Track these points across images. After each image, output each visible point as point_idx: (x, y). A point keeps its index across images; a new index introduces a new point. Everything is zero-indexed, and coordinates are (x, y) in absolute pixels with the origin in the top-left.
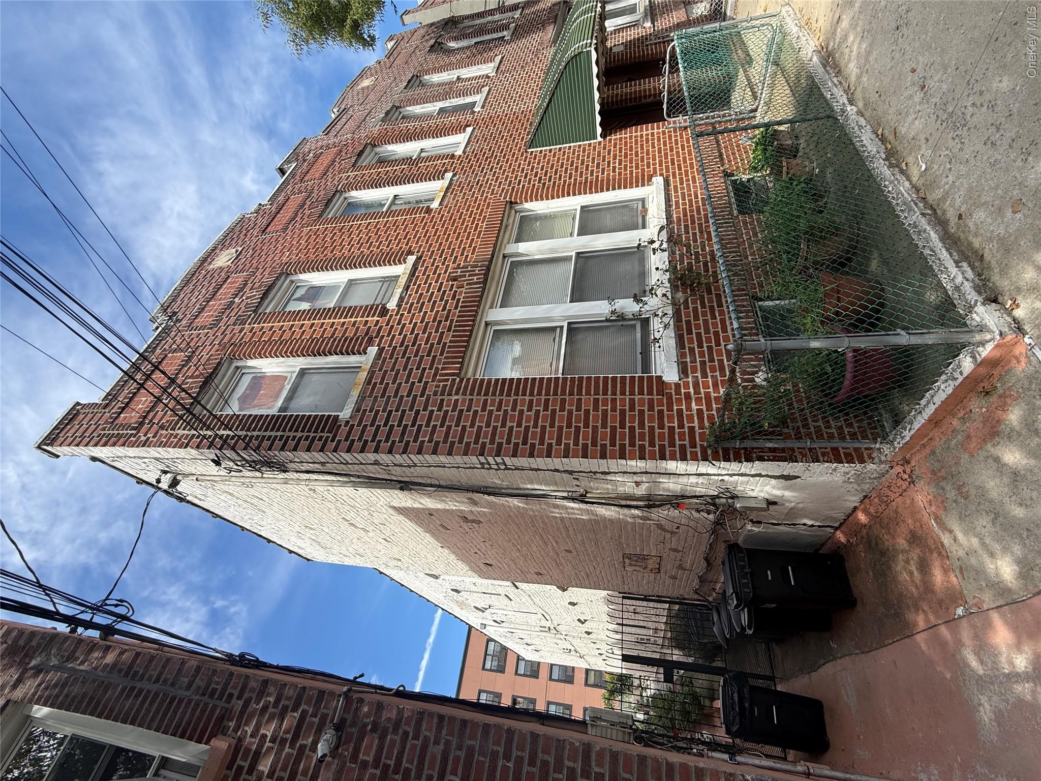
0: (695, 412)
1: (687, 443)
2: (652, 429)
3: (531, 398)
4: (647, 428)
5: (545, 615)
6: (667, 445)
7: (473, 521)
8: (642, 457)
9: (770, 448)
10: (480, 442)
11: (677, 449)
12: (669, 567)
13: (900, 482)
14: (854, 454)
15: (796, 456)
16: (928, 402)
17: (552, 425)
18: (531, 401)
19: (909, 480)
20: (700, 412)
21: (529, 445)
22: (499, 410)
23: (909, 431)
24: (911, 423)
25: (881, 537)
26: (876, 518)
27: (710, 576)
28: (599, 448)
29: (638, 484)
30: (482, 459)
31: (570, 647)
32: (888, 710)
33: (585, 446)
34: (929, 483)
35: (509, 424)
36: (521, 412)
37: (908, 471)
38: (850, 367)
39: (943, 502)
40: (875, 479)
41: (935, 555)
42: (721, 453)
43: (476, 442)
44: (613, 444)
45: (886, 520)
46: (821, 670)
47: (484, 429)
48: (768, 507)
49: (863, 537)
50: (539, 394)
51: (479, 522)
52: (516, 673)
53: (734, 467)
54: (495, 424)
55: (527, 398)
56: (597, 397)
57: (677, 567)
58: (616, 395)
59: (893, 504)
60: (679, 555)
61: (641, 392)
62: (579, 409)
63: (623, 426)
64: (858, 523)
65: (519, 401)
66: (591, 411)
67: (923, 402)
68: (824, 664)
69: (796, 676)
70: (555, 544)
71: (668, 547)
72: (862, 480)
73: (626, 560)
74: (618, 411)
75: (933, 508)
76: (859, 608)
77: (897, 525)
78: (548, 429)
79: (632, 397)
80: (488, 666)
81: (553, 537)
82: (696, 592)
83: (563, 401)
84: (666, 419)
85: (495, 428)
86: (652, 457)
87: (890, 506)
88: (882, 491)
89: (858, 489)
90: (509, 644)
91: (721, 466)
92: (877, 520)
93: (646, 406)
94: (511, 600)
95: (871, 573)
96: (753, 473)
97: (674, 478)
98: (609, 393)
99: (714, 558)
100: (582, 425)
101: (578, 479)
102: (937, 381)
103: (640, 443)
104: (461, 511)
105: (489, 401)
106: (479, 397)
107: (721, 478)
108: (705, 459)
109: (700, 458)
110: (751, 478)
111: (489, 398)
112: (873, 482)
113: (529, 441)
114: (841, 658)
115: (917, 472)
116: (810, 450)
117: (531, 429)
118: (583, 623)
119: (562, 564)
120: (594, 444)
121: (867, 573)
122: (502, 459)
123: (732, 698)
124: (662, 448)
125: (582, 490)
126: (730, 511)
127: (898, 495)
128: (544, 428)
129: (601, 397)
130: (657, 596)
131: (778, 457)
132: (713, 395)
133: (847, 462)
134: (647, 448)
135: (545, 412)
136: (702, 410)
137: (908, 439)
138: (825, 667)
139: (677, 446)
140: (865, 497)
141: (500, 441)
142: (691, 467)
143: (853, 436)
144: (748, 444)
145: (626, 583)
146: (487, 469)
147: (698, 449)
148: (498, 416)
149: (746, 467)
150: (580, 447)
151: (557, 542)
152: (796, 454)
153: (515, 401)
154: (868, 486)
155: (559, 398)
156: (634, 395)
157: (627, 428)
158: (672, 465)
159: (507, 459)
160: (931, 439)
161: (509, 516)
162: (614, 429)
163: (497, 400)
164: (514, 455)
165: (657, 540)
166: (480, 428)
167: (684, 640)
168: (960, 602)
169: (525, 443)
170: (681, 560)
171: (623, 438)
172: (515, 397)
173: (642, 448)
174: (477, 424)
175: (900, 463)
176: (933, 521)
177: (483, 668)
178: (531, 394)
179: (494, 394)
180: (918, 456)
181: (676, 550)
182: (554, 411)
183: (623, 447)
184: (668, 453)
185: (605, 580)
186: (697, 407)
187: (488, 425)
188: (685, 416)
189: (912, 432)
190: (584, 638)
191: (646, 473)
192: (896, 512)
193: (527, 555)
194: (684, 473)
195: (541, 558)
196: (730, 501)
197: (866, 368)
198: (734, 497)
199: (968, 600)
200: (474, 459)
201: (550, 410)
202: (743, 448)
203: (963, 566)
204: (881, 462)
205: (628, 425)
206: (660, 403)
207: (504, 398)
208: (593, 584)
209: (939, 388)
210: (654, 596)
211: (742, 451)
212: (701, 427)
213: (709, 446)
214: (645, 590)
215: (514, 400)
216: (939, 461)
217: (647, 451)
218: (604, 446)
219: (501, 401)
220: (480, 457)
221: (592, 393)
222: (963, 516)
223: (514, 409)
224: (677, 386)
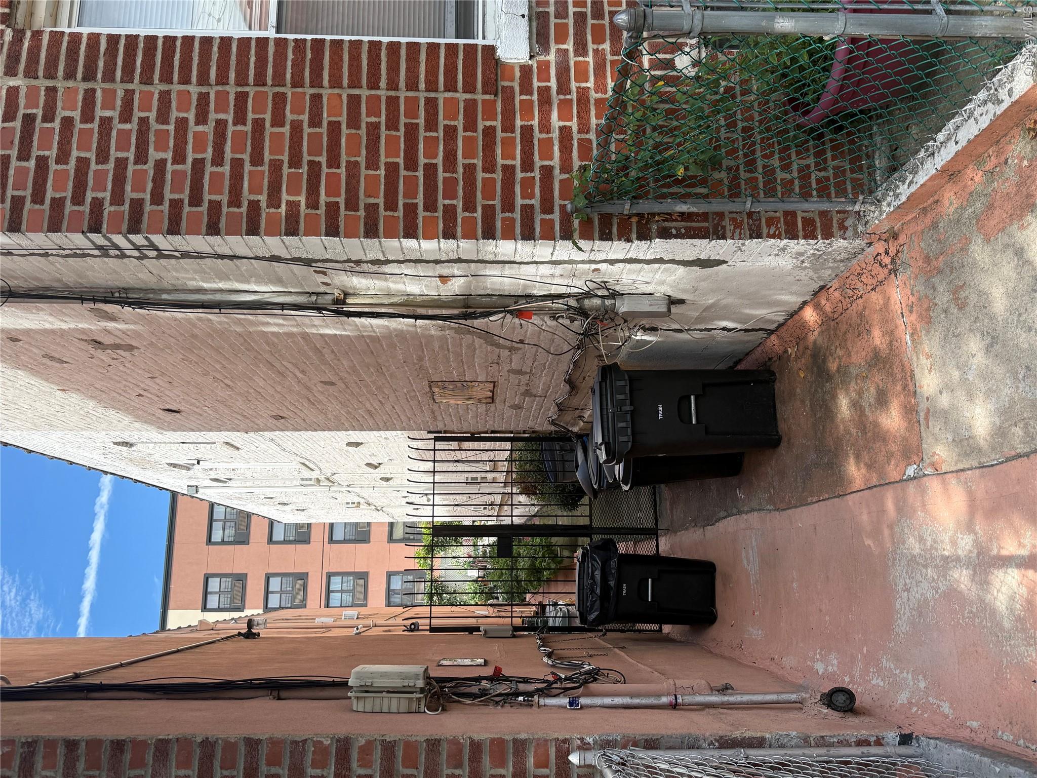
0: (555, 135)
1: (535, 202)
2: (470, 170)
3: (204, 89)
4: (461, 170)
5: (307, 463)
6: (498, 208)
7: (116, 347)
8: (449, 234)
9: (682, 214)
10: (88, 199)
11: (517, 215)
12: (509, 393)
13: (877, 269)
14: (818, 220)
15: (724, 227)
16: (949, 138)
17: (257, 159)
18: (203, 99)
19: (890, 267)
20: (565, 132)
21: (206, 205)
22: (126, 117)
23: (909, 186)
24: (915, 171)
25: (833, 351)
26: (830, 322)
27: (575, 402)
28: (362, 213)
29: (444, 278)
30: (98, 239)
31: (356, 500)
32: (795, 585)
33: (332, 209)
34: (916, 277)
35: (154, 155)
36: (182, 124)
37: (892, 251)
38: (837, 70)
39: (929, 309)
40: (842, 261)
41: (899, 388)
42: (596, 222)
43: (78, 199)
44: (391, 205)
45: (843, 327)
46: (721, 525)
47: (93, 166)
48: (669, 310)
49: (807, 348)
50: (222, 79)
51: (130, 348)
52: (270, 540)
53: (617, 249)
54: (120, 155)
55: (194, 89)
56: (356, 92)
57: (522, 394)
58: (396, 89)
59: (860, 302)
60: (524, 379)
61: (451, 86)
62: (315, 121)
63: (411, 164)
64: (803, 326)
65: (174, 96)
66: (344, 126)
67: (941, 136)
68: (725, 518)
69: (687, 529)
70: (300, 375)
71: (506, 369)
72: (823, 264)
73: (436, 390)
74: (402, 129)
75: (914, 317)
76: (782, 449)
77: (859, 335)
78: (247, 167)
79: (432, 95)
80: (217, 536)
81: (296, 365)
82: (553, 423)
83: (279, 100)
84: (499, 151)
85: (121, 164)
86: (469, 235)
87: (854, 304)
88: (848, 281)
89: (815, 276)
90: (249, 508)
91: (595, 248)
92: (832, 323)
93: (461, 117)
94: (238, 449)
95: (808, 403)
96: (649, 257)
97: (510, 268)
98: (383, 83)
99: (581, 379)
100: (323, 159)
101: (325, 273)
102: (970, 100)
103: (447, 202)
104: (83, 331)
105: (99, 94)
106: (71, 84)
107: (594, 266)
108: (567, 235)
109: (558, 234)
110: (646, 266)
111: (99, 87)
112: (838, 267)
113: (207, 197)
114: (747, 512)
115: (904, 256)
116: (750, 215)
117: (209, 169)
118: (376, 467)
119: (320, 402)
120: (351, 204)
121: (803, 402)
122: (146, 238)
123: (593, 577)
124: (489, 213)
125: (337, 293)
126: (608, 316)
127: (869, 288)
128: (237, 165)
129: (364, 93)
130: (493, 432)
131: (695, 229)
132: (594, 95)
133: (805, 238)
134: (461, 214)
135: (240, 128)
136: (569, 129)
137: (903, 198)
138: (725, 521)
139: (518, 209)
140: (822, 288)
141: (135, 195)
142: (543, 250)
143: (824, 192)
144: (645, 206)
145: (440, 418)
146: (116, 257)
147: (556, 216)
148: (124, 136)
149: (639, 249)
150: (322, 210)
151: (303, 372)
152: (726, 222)
153: (165, 98)
154: (829, 272)
155: (270, 91)
156: (436, 90)
157: (421, 169)
158: (505, 248)
159: (157, 239)
160: (937, 201)
161: (194, 336)
162: (392, 169)
163: (120, 94)
164: (174, 229)
165: (486, 361)
166: (83, 163)
167: (536, 482)
168: (915, 458)
169: (196, 200)
170: (527, 385)
171: (411, 192)
172: (164, 87)
173: (450, 212)
174: (75, 153)
175: (884, 236)
176: (908, 337)
177: (209, 541)
178: (203, 80)
179: (109, 76)
180: (913, 228)
181: (519, 372)
182: (259, 125)
183: (411, 209)
184: (499, 224)
185: (403, 417)
186: (562, 124)
187: (102, 157)
188: (536, 142)
189: (914, 188)
190: (381, 487)
191: (459, 261)
192: (861, 315)
193: (248, 392)
194: (529, 260)
195: (277, 396)
196: (608, 302)
197: (864, 73)
198: (614, 295)
199: (925, 457)
200: (78, 240)
201: (249, 123)
202: (638, 215)
203: (931, 410)
204: (856, 235)
205: (422, 160)
206: (490, 114)
207: (135, 86)
208: (381, 425)
209: (971, 113)
210: (486, 432)
211: (634, 220)
212: (566, 167)
213: (577, 210)
214: (471, 423)
215: (161, 93)
216: (939, 241)
217: (459, 220)
218: (372, 209)
219: (129, 94)
220: (92, 236)
221: (345, 81)
222: (950, 335)
223: (163, 117)
224: (526, 71)
